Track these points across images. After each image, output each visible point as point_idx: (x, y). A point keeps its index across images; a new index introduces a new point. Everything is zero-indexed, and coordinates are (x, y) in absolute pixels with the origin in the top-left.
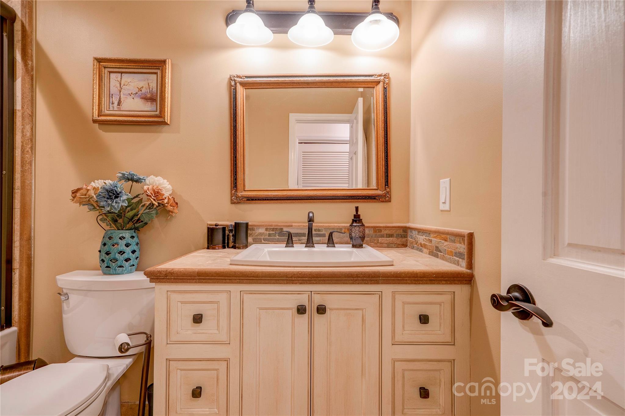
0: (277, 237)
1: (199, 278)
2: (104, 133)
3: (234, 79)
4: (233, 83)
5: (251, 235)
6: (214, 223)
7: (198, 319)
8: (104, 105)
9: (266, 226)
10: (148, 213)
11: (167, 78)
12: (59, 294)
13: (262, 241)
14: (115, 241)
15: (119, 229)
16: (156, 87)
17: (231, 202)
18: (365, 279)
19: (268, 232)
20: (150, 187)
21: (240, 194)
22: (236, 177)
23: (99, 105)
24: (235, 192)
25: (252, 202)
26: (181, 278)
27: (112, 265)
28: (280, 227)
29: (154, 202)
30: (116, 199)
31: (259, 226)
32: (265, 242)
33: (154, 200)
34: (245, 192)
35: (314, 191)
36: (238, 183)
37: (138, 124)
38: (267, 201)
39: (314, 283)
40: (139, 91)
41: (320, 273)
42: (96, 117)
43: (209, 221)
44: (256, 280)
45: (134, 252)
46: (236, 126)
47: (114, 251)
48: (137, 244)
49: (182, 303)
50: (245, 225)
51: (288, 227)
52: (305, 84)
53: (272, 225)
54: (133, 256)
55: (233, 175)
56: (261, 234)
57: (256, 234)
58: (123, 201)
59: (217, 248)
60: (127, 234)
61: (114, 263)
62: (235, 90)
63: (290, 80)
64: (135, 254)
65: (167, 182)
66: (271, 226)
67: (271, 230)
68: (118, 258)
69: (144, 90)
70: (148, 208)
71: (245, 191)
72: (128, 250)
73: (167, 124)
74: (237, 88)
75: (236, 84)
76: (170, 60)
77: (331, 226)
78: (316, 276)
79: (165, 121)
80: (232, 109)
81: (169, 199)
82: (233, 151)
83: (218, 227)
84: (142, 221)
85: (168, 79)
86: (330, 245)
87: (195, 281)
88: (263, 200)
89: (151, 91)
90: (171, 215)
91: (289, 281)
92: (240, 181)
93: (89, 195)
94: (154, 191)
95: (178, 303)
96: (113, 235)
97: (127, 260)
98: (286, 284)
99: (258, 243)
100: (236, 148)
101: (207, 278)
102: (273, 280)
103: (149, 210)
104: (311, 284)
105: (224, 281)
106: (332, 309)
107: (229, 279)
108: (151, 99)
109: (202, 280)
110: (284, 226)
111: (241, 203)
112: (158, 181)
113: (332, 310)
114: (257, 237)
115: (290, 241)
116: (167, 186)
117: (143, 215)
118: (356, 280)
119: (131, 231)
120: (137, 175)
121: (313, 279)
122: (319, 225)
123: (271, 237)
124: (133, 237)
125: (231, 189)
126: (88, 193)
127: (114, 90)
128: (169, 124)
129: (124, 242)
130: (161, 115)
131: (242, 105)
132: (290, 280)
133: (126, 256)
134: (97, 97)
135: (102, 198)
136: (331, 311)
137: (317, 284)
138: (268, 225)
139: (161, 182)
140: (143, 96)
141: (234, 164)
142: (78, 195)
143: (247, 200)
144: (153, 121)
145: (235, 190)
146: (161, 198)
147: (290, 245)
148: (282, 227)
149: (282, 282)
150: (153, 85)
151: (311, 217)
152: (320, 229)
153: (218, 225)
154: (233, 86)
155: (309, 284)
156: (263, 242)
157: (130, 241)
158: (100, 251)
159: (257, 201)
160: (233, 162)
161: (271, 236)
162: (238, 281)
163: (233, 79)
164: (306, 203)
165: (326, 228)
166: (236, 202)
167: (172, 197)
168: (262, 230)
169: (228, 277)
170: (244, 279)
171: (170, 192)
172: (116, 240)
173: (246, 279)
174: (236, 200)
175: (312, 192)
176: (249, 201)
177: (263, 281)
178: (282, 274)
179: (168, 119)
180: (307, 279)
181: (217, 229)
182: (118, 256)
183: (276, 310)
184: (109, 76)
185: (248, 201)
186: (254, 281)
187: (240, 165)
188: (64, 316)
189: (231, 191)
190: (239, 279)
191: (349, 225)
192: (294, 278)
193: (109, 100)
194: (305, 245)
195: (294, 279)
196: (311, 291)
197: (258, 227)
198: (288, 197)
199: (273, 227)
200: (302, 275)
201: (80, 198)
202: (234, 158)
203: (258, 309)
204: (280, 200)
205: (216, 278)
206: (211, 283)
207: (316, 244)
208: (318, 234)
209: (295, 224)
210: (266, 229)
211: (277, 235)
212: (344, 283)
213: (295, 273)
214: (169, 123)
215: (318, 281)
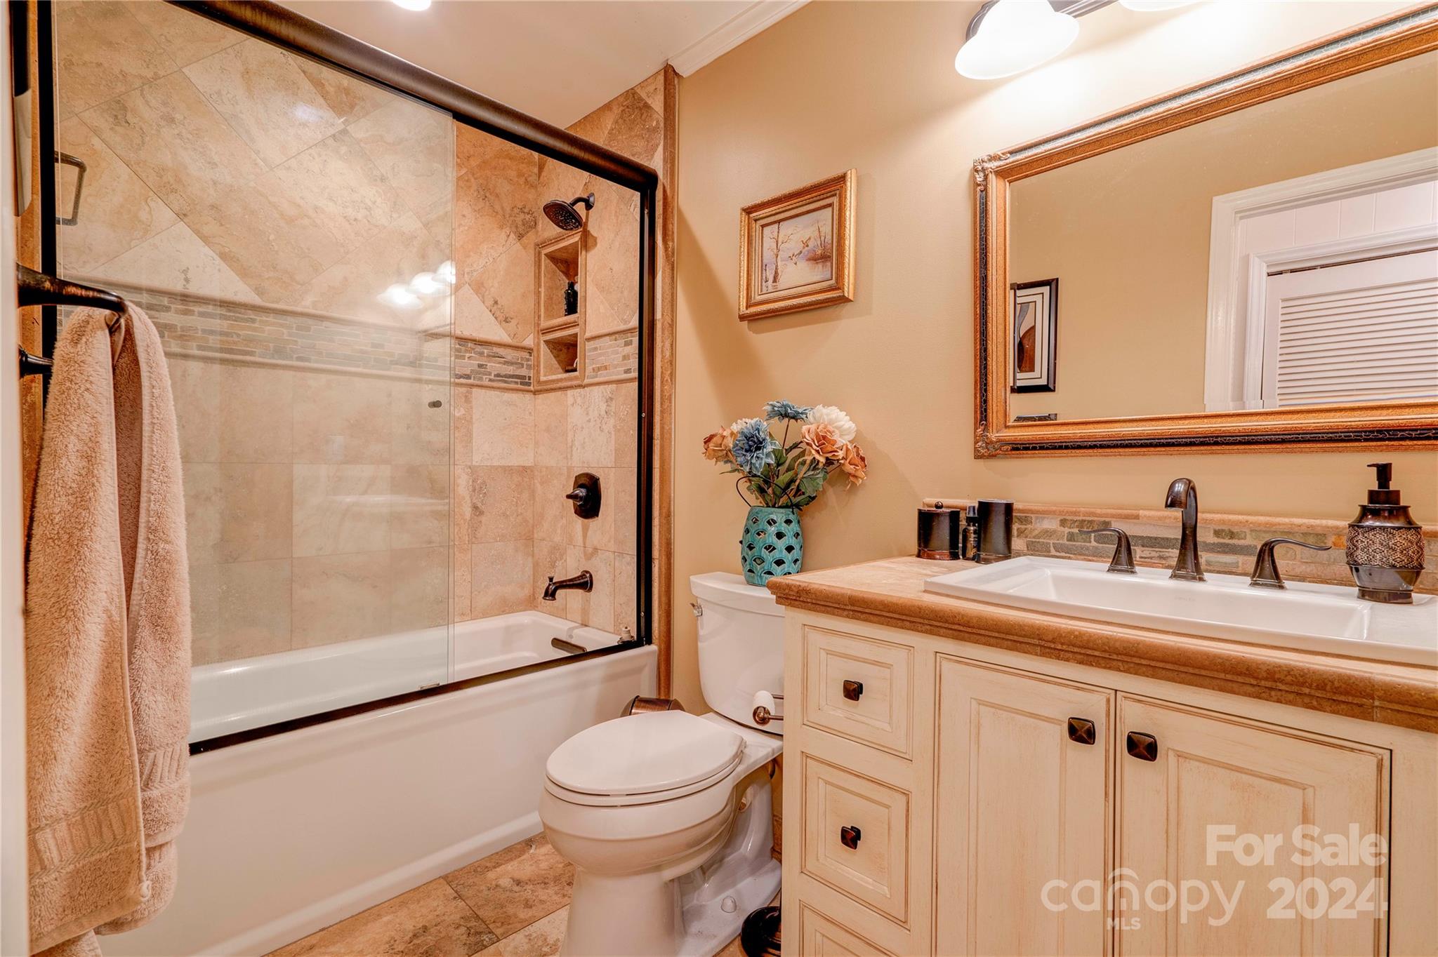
0: (1094, 543)
1: (852, 608)
2: (754, 335)
3: (982, 168)
4: (979, 178)
5: (1022, 533)
6: (933, 501)
7: (853, 691)
8: (755, 286)
9: (1061, 513)
10: (811, 477)
11: (849, 209)
12: (693, 605)
13: (1049, 551)
14: (761, 527)
15: (768, 506)
16: (830, 233)
17: (975, 456)
18: (1307, 691)
19: (1067, 530)
20: (813, 427)
21: (993, 436)
22: (986, 396)
23: (747, 289)
24: (984, 430)
25: (1024, 454)
26: (822, 603)
27: (757, 569)
28: (1103, 519)
29: (818, 457)
30: (758, 452)
31: (1043, 514)
32: (1058, 554)
33: (818, 452)
34: (1007, 430)
35: (1214, 420)
36: (989, 411)
37: (801, 309)
38: (1065, 451)
39: (1122, 669)
40: (804, 248)
41: (1138, 644)
42: (743, 310)
43: (928, 497)
44: (968, 632)
45: (790, 549)
46: (986, 276)
47: (760, 541)
48: (797, 535)
49: (829, 653)
50: (1002, 509)
51: (1127, 520)
52: (1187, 116)
53: (1079, 512)
54: (788, 557)
55: (978, 392)
56: (1048, 533)
57: (1036, 532)
58: (768, 455)
59: (938, 557)
60: (779, 515)
61: (759, 565)
62: (984, 192)
63: (1135, 122)
64: (791, 553)
65: (846, 415)
66: (1075, 513)
67: (1076, 524)
68: (765, 557)
69: (811, 244)
70: (812, 467)
71: (1007, 427)
72: (781, 544)
73: (848, 300)
74: (989, 186)
75: (986, 177)
76: (853, 171)
77: (1279, 524)
78: (1125, 652)
79: (844, 296)
80: (978, 239)
81: (847, 450)
82: (980, 336)
83: (939, 510)
84: (803, 493)
85: (850, 211)
86: (1261, 581)
87: (846, 613)
88: (1055, 448)
89: (823, 242)
90: (853, 483)
91: (1048, 650)
92: (994, 405)
93: (724, 445)
94: (817, 435)
95: (822, 651)
96: (759, 516)
97: (779, 562)
98: (1041, 656)
99: (1039, 555)
100: (986, 328)
101: (867, 611)
102: (1007, 640)
103: (813, 472)
104: (1110, 668)
105: (900, 623)
106: (1185, 755)
107: (910, 622)
108: (821, 258)
109: (859, 614)
110: (1111, 517)
111: (999, 458)
112: (827, 415)
113: (1186, 758)
114: (1038, 540)
115: (1124, 555)
116: (844, 425)
117: (804, 480)
118: (1271, 689)
119: (787, 510)
120: (793, 407)
121: (1115, 657)
122: (1230, 520)
123: (1074, 543)
124: (788, 522)
125: (975, 424)
126: (724, 443)
127: (768, 256)
128: (852, 299)
129: (773, 530)
130: (838, 286)
131: (1002, 224)
132: (1050, 648)
133: (776, 555)
134: (745, 276)
135: (739, 450)
136: (1180, 759)
137: (1131, 673)
138: (1067, 512)
139: (834, 416)
140: (811, 255)
141: (981, 366)
142: (711, 445)
143: (1014, 449)
144: (826, 299)
145: (983, 427)
146: (830, 449)
147: (1119, 567)
148: (1107, 520)
149: (1029, 649)
150: (826, 229)
151: (1178, 493)
152: (1235, 530)
153: (941, 507)
154: (979, 185)
155: (1105, 668)
156: (1053, 552)
157: (784, 528)
158: (741, 542)
159: (1037, 452)
160: (978, 361)
161: (1074, 541)
162: (928, 627)
163: (980, 168)
164: (1185, 454)
165: (1256, 530)
166: (986, 454)
167: (855, 446)
168: (1051, 524)
169: (906, 615)
170: (941, 627)
171: (851, 437)
172: (763, 525)
173: (945, 628)
174: (987, 451)
175: (1207, 423)
176: (1018, 452)
177: (983, 639)
178: (1026, 628)
179: (849, 292)
180: (1097, 653)
181: (938, 515)
182: (765, 553)
183: (1019, 716)
184: (762, 230)
185: (1013, 452)
186: (962, 634)
187: (994, 367)
188: (700, 644)
189: (976, 429)
190: (931, 625)
191: (1344, 524)
192: (1060, 645)
193: (762, 276)
194: (1171, 571)
195: (1059, 647)
196: (1116, 691)
197: (1041, 516)
198: (1124, 440)
199: (1080, 518)
200: (1081, 641)
201: (714, 450)
202: (981, 353)
203: (974, 702)
204: (1102, 447)
205: (885, 614)
206: (875, 623)
207: (1208, 571)
208: (1228, 545)
209: (1147, 513)
210: (1063, 523)
211: (1092, 540)
212: (1222, 690)
213: (1062, 632)
214: (851, 297)
215: (1132, 665)
